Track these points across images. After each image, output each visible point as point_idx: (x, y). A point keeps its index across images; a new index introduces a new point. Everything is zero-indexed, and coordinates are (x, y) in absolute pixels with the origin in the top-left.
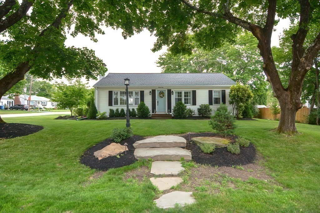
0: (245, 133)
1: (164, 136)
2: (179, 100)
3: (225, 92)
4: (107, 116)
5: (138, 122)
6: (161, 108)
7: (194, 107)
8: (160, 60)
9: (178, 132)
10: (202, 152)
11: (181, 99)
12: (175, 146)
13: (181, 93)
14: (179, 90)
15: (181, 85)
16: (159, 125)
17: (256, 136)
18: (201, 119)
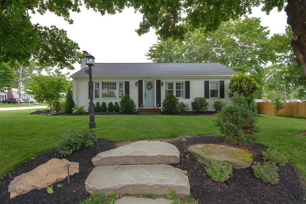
0: (264, 136)
1: (146, 142)
2: (170, 92)
3: (224, 83)
4: (85, 111)
5: (118, 119)
6: (149, 102)
7: (187, 100)
8: (150, 53)
9: (167, 136)
10: (208, 177)
11: (172, 92)
12: (161, 162)
13: (172, 84)
14: (170, 81)
15: (173, 75)
16: (143, 123)
17: (282, 143)
18: (196, 115)
